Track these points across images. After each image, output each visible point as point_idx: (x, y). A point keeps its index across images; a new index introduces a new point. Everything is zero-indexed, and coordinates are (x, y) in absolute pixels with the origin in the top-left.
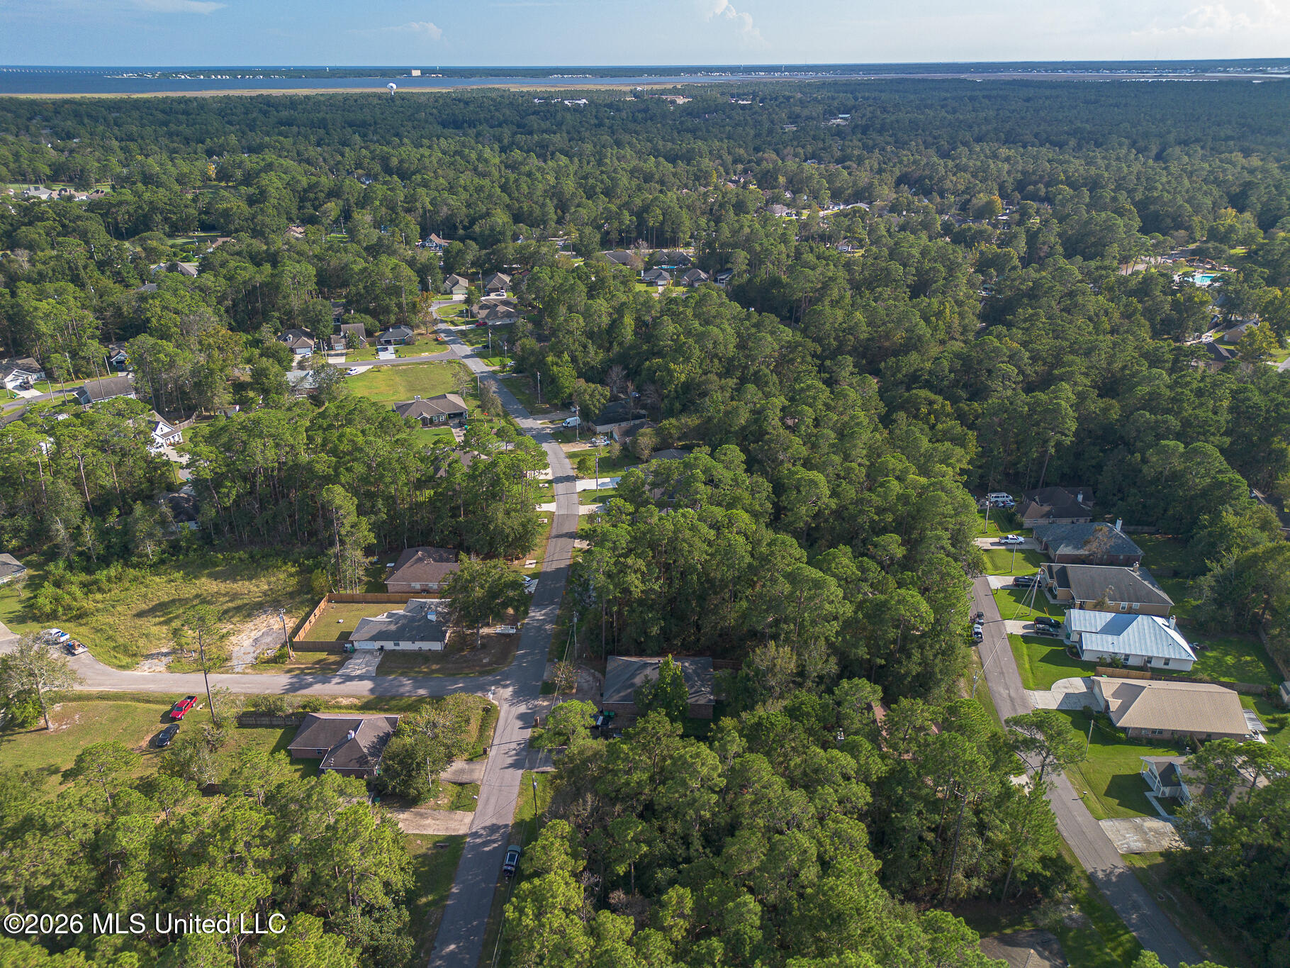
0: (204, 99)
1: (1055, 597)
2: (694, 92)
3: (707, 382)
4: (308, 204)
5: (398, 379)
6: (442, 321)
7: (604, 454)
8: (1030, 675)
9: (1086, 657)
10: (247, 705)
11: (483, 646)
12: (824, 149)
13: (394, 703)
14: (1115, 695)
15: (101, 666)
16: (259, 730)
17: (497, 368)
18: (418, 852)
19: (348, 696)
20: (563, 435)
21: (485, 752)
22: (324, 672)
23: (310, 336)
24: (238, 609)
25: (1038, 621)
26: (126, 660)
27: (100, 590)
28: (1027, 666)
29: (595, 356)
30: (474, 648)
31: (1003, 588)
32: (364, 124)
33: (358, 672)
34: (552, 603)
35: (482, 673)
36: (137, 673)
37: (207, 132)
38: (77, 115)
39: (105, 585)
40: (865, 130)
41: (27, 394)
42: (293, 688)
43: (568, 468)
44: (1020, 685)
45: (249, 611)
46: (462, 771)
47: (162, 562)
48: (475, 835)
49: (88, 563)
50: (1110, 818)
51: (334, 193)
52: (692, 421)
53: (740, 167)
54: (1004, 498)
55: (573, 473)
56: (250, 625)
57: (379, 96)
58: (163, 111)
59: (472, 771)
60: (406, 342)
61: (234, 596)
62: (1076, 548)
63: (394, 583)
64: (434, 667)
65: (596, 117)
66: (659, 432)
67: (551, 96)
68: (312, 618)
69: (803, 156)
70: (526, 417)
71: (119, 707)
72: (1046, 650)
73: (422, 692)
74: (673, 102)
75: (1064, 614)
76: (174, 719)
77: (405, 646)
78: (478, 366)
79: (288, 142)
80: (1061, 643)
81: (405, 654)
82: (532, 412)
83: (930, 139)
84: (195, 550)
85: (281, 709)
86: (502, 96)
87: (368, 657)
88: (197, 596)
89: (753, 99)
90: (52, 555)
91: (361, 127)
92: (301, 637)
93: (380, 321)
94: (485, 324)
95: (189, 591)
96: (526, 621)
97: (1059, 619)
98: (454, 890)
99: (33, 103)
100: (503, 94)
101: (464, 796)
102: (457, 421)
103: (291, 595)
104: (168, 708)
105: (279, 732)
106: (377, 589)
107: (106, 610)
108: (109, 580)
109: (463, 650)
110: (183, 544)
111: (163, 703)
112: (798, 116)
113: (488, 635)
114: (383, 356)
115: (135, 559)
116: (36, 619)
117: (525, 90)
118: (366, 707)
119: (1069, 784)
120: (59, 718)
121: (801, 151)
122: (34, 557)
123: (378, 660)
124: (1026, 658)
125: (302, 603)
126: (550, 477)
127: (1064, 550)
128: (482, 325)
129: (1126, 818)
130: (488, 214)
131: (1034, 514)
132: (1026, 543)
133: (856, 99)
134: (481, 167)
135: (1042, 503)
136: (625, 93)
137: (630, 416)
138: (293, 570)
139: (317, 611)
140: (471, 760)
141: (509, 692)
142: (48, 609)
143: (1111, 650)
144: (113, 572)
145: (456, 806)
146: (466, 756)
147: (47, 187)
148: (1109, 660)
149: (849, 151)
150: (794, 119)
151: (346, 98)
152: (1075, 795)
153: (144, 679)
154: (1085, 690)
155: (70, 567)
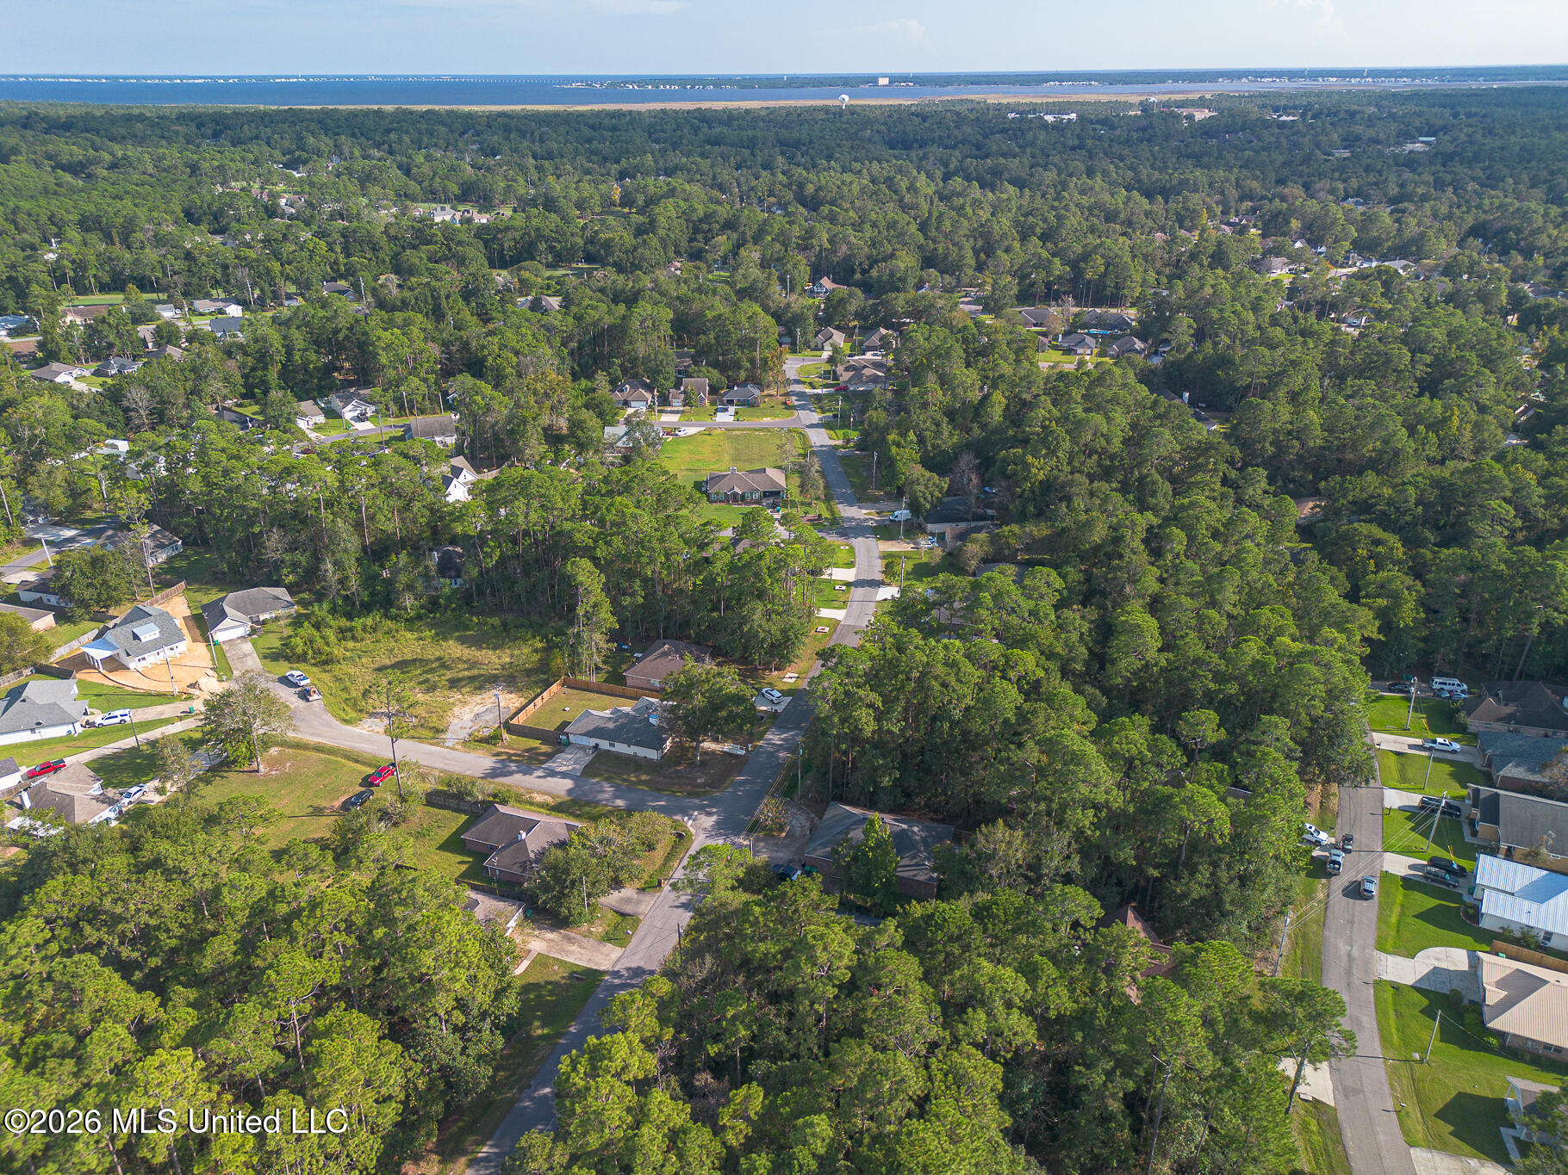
0: (639, 113)
1: (1474, 834)
2: (1225, 104)
3: (1071, 483)
4: (700, 237)
5: (727, 445)
6: (798, 382)
7: (924, 560)
8: (1393, 933)
9: (1485, 924)
10: (441, 782)
11: (703, 763)
12: (1376, 184)
13: (587, 809)
14: (1500, 984)
15: (329, 718)
16: (446, 812)
17: (840, 442)
18: (551, 979)
19: (544, 793)
20: (885, 531)
21: (660, 884)
22: (530, 762)
23: (649, 388)
24: (472, 679)
25: (1434, 862)
26: (352, 714)
27: (354, 638)
28: (1394, 919)
29: (949, 438)
30: (692, 764)
31: (1402, 809)
32: (797, 144)
33: (564, 769)
34: (797, 727)
35: (690, 795)
36: (357, 730)
37: (628, 151)
38: (507, 130)
39: (359, 634)
40: (1447, 159)
41: (361, 426)
42: (494, 774)
43: (876, 571)
44: (1371, 941)
45: (481, 683)
46: (628, 900)
47: (419, 617)
48: (616, 974)
49: (351, 608)
50: (1430, 1146)
51: (729, 225)
52: (1039, 530)
53: (1248, 204)
54: (1452, 686)
55: (879, 577)
56: (478, 698)
57: (826, 110)
58: (592, 127)
59: (639, 902)
60: (750, 404)
61: (473, 664)
62: (1532, 770)
63: (633, 675)
64: (644, 777)
65: (1078, 137)
66: (994, 539)
67: (1034, 108)
68: (538, 701)
69: (1342, 193)
70: (851, 505)
71: (329, 761)
72: (1431, 903)
73: (620, 803)
74: (1190, 117)
75: (1476, 860)
76: (372, 784)
77: (621, 748)
78: (820, 438)
79: (705, 164)
80: (1458, 898)
81: (618, 757)
82: (860, 499)
83: (1544, 174)
84: (453, 610)
85: (470, 794)
86: (971, 111)
87: (580, 754)
88: (439, 659)
89: (1303, 115)
90: (320, 597)
91: (790, 147)
92: (520, 720)
93: (728, 377)
94: (846, 389)
95: (432, 652)
96: (760, 743)
97: (1464, 863)
98: (572, 1029)
99: (469, 115)
100: (974, 107)
101: (622, 927)
102: (771, 501)
103: (528, 673)
104: (371, 771)
105: (464, 817)
106: (615, 682)
107: (352, 659)
108: (364, 629)
109: (679, 764)
110: (442, 601)
111: (369, 765)
112: (1358, 138)
113: (713, 753)
114: (722, 418)
115: (393, 611)
116: (288, 659)
117: (1005, 101)
118: (558, 808)
119: (1386, 1088)
120: (273, 763)
121: (1341, 186)
122: (305, 595)
123: (588, 759)
124: (1397, 909)
125: (536, 683)
126: (851, 579)
127: (1512, 771)
128: (841, 389)
129: (1455, 1153)
130: (892, 256)
131: (1490, 713)
132: (1462, 752)
133: (1455, 116)
134: (908, 198)
135: (1507, 701)
136: (1131, 106)
137: (969, 516)
138: (540, 645)
139: (545, 694)
140: (643, 890)
141: (709, 821)
142: (299, 650)
143: (1524, 921)
144: (369, 621)
145: (608, 938)
146: (639, 884)
147: (454, 208)
148: (1518, 934)
149: (1410, 188)
150: (1350, 141)
151: (789, 112)
152: (1390, 1105)
153: (360, 736)
154: (1466, 968)
155: (333, 611)
